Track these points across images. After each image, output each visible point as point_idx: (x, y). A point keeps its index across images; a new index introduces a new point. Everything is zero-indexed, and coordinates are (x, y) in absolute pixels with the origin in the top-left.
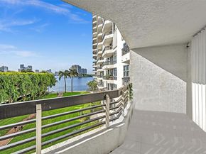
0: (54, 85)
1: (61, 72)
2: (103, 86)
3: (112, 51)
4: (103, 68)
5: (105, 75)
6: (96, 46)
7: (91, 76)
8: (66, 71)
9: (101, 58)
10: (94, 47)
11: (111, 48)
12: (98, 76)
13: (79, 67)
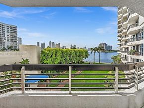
0: (88, 57)
1: (92, 49)
2: (127, 60)
3: (139, 28)
4: (127, 44)
5: (129, 50)
6: (121, 26)
7: (116, 51)
8: (95, 48)
9: (126, 36)
10: (119, 27)
11: (137, 25)
12: (122, 52)
13: (106, 45)
